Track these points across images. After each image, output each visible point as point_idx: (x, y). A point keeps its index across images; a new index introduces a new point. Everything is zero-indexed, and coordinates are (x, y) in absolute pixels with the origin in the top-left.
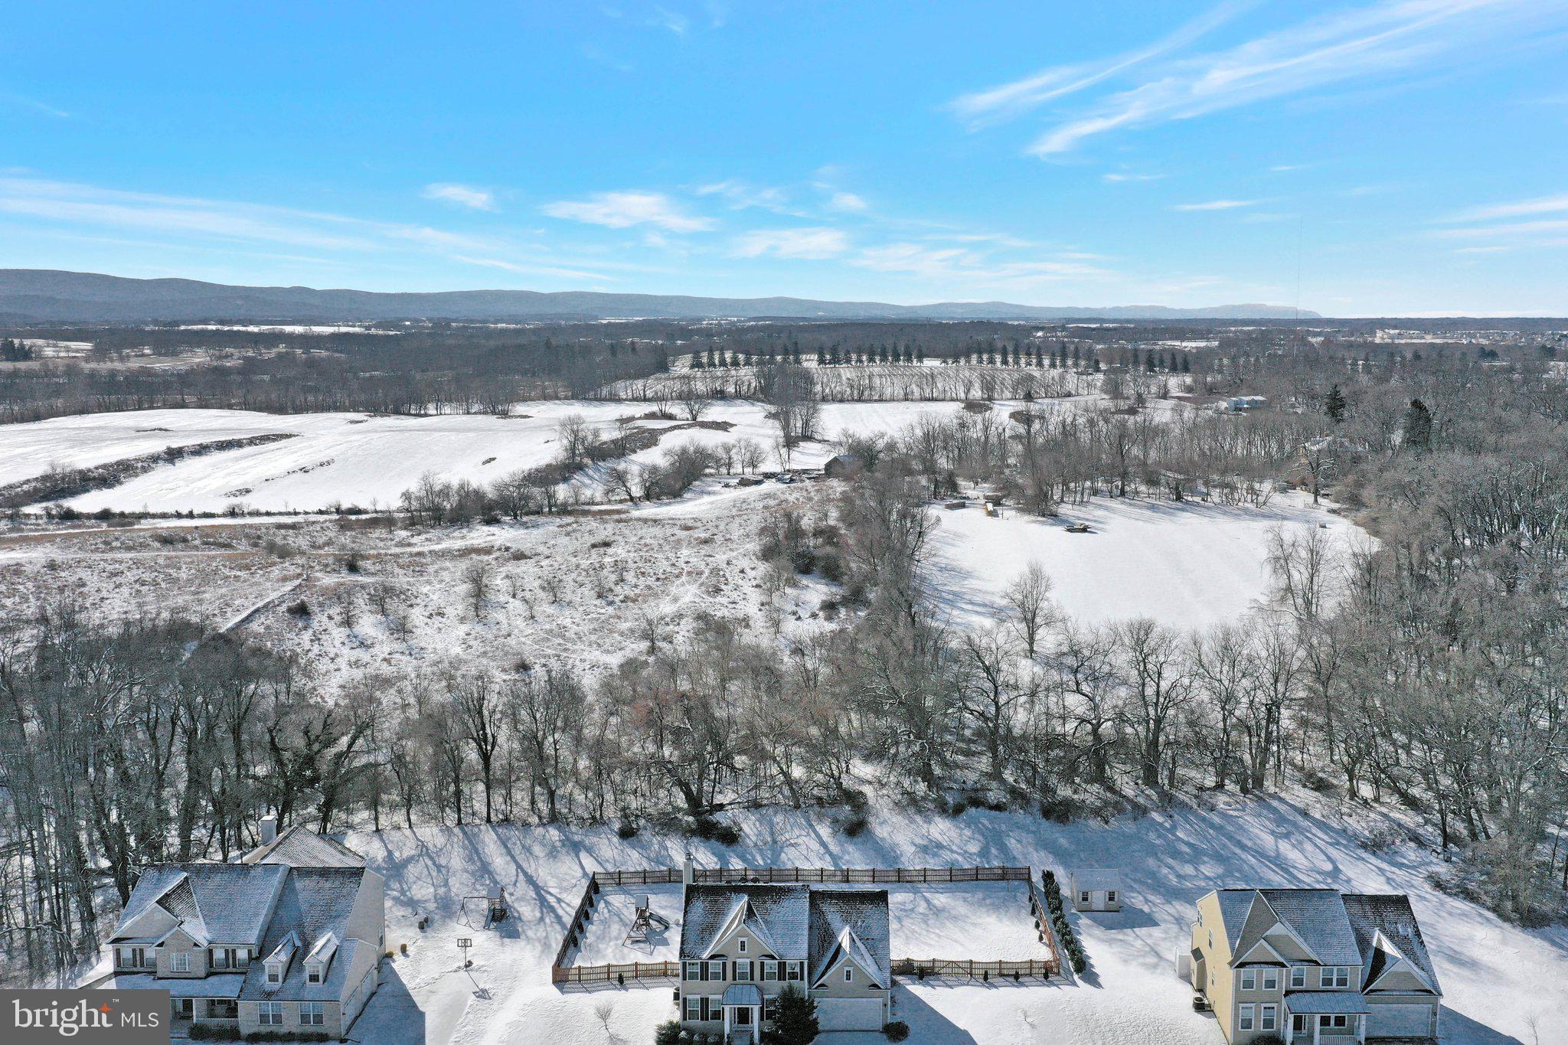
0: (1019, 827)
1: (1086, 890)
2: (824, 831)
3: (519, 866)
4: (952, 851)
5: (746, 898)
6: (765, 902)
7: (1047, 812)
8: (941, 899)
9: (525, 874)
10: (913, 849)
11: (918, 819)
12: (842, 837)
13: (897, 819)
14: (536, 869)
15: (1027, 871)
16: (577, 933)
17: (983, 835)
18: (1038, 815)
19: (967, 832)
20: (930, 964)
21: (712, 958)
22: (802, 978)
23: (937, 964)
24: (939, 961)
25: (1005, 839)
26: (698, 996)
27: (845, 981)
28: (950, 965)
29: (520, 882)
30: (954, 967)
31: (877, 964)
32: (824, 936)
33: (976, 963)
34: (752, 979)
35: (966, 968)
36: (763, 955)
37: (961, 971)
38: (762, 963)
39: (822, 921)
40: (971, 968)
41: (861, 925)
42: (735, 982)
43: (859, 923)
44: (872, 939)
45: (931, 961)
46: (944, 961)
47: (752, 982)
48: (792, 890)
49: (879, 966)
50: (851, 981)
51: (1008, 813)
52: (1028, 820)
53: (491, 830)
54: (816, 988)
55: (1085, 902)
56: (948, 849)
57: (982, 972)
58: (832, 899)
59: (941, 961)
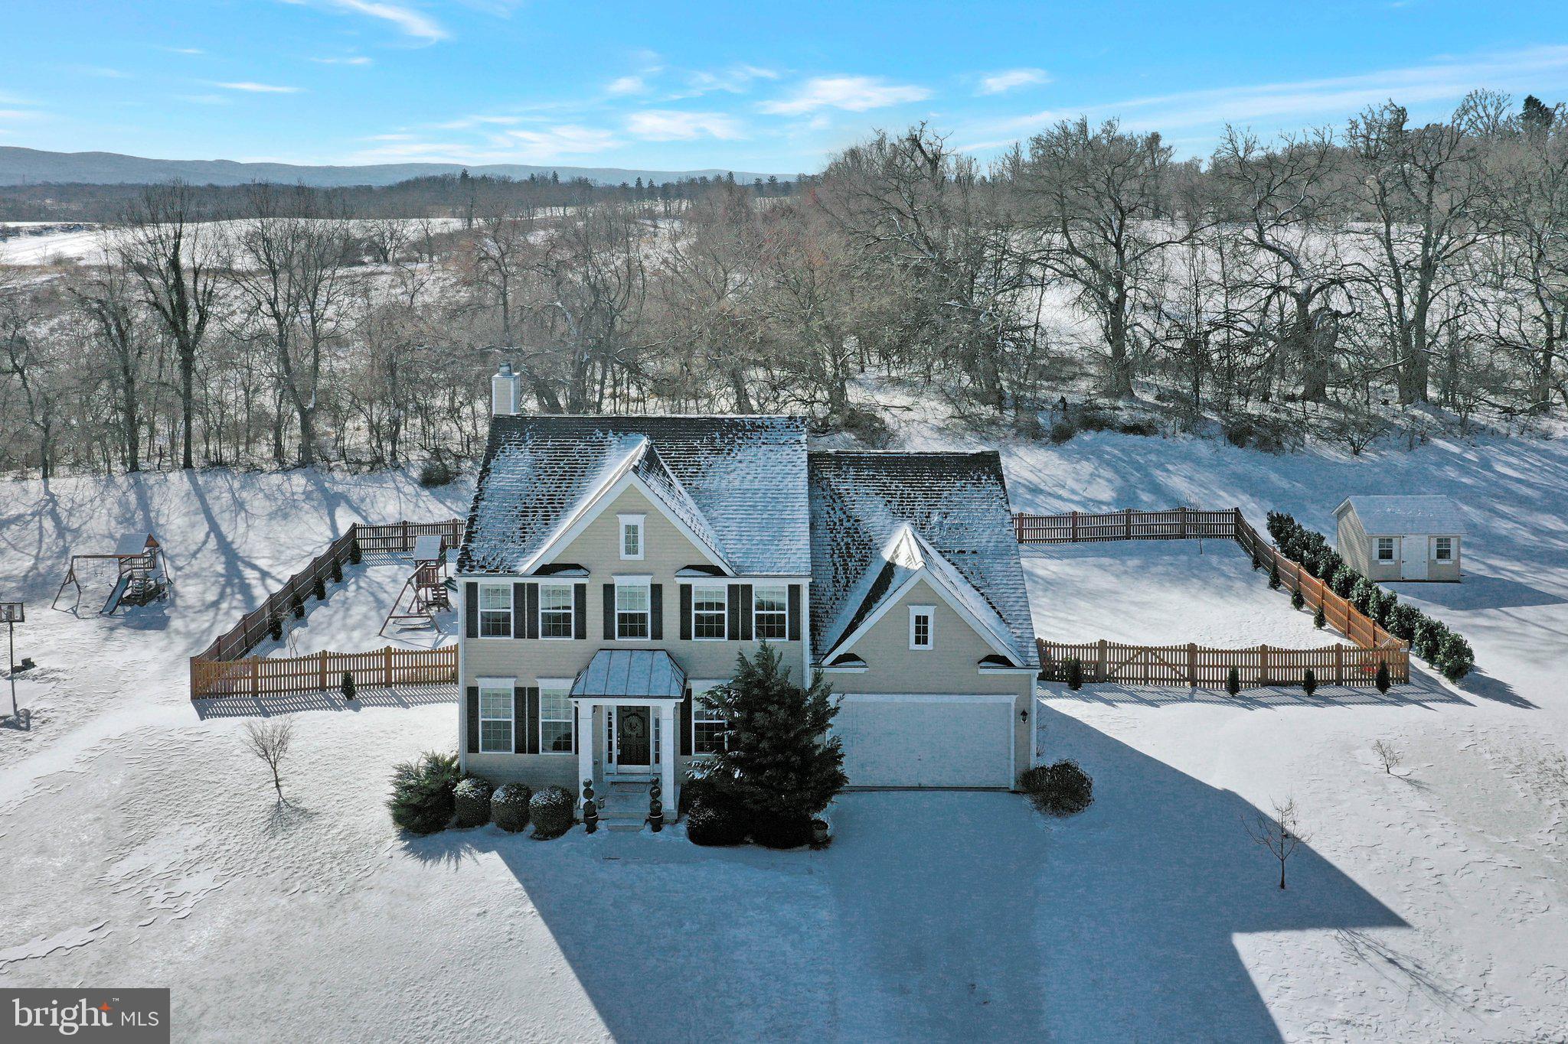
0: (1187, 457)
1: (1385, 535)
3: (214, 527)
4: (1060, 498)
5: (645, 441)
6: (693, 451)
7: (1236, 438)
9: (221, 537)
14: (246, 535)
15: (1230, 520)
16: (287, 616)
17: (1117, 471)
18: (1220, 441)
19: (1086, 467)
20: (1095, 656)
21: (545, 570)
22: (795, 636)
23: (1110, 656)
24: (1114, 648)
25: (1160, 476)
26: (510, 685)
27: (913, 646)
28: (1141, 658)
29: (205, 552)
30: (1152, 664)
31: (994, 608)
32: (848, 548)
33: (1205, 652)
34: (658, 635)
35: (1180, 665)
36: (688, 567)
37: (1167, 672)
38: (686, 590)
39: (839, 513)
40: (1192, 666)
41: (941, 523)
42: (609, 643)
43: (935, 518)
44: (974, 552)
45: (1095, 648)
46: (1126, 648)
47: (657, 644)
48: (759, 427)
49: (998, 613)
50: (930, 646)
51: (1158, 438)
52: (1202, 448)
53: (185, 479)
54: (834, 664)
55: (1385, 562)
56: (1050, 494)
57: (1225, 674)
58: (860, 469)
59: (1118, 648)
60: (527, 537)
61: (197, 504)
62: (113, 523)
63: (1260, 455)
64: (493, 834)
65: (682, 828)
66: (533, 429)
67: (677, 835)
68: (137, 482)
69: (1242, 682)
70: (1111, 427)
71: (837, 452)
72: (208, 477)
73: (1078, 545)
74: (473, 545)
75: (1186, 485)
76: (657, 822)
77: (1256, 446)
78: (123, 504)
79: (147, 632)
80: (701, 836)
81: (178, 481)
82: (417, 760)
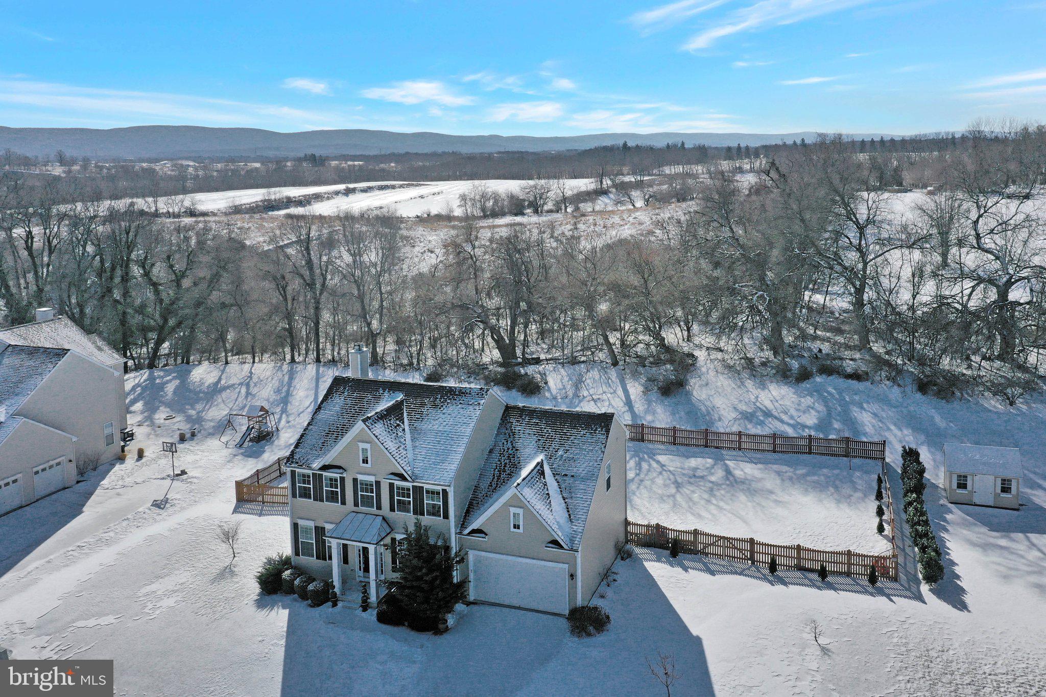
0: (884, 400)
1: (965, 476)
2: (635, 389)
5: (401, 395)
6: (423, 405)
7: (923, 387)
8: (745, 469)
10: (734, 415)
11: (749, 384)
12: (654, 395)
13: (724, 382)
15: (880, 448)
17: (826, 405)
18: (910, 388)
19: (808, 401)
20: (691, 538)
21: (325, 468)
22: (446, 516)
23: (700, 538)
24: (703, 534)
25: (855, 412)
26: (311, 524)
27: (512, 529)
28: (721, 543)
29: (305, 413)
30: (727, 547)
31: (568, 511)
32: (505, 466)
33: (760, 544)
34: (379, 507)
35: (745, 550)
36: (392, 474)
37: (737, 553)
38: (391, 486)
39: (509, 444)
40: (752, 552)
41: (562, 456)
42: (356, 509)
43: (560, 453)
44: (573, 476)
45: (691, 533)
46: (711, 535)
47: (378, 512)
48: (463, 393)
49: (569, 515)
50: (521, 530)
51: (868, 384)
52: (895, 393)
53: (314, 369)
54: (469, 534)
55: (960, 491)
56: (776, 418)
57: (768, 559)
58: (531, 418)
59: (706, 535)
60: (324, 447)
61: (314, 384)
62: (272, 392)
63: (935, 400)
64: (295, 600)
65: (375, 612)
66: (351, 386)
67: (371, 616)
68: (292, 369)
69: (779, 565)
70: (838, 373)
71: (524, 406)
72: (325, 369)
73: (775, 456)
74: (297, 450)
75: (869, 419)
76: (365, 606)
77: (934, 395)
78: (281, 381)
79: (250, 459)
80: (383, 618)
81: (311, 369)
82: (275, 556)
